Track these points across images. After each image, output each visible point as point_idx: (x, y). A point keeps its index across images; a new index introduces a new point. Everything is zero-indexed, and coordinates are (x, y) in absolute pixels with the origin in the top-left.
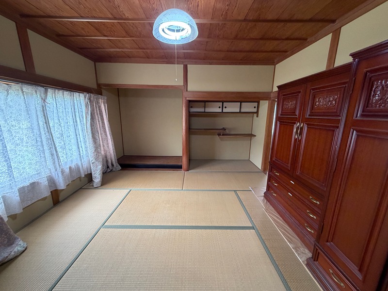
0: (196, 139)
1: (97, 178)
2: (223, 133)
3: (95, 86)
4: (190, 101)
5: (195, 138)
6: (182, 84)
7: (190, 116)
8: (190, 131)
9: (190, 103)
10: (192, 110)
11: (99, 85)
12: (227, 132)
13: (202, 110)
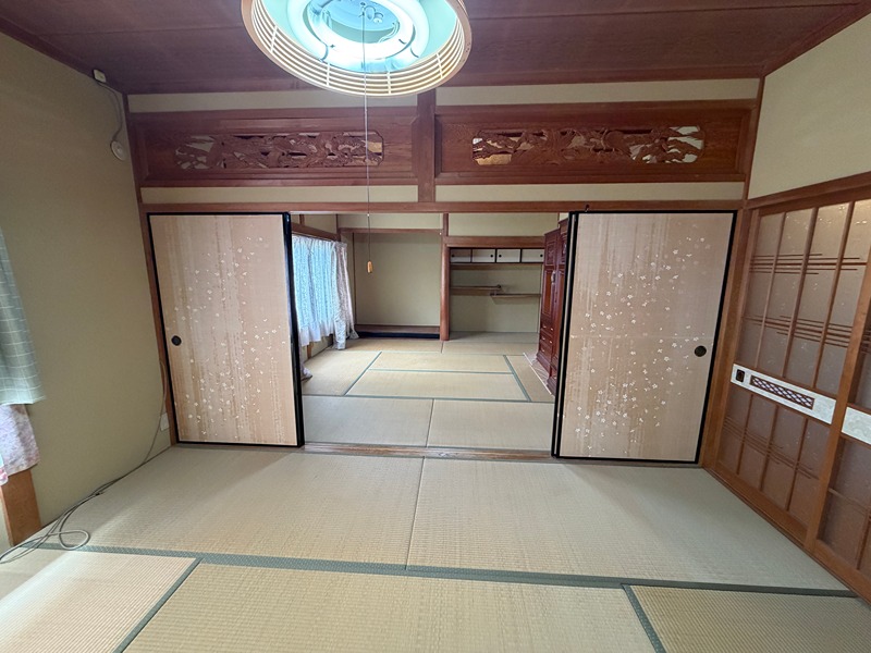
0: (460, 301)
1: (341, 339)
2: (498, 292)
3: (335, 232)
4: (451, 248)
5: (458, 299)
6: (441, 227)
7: (452, 268)
8: (452, 289)
9: (451, 252)
10: (454, 260)
11: (339, 230)
12: (505, 291)
13: (468, 260)
